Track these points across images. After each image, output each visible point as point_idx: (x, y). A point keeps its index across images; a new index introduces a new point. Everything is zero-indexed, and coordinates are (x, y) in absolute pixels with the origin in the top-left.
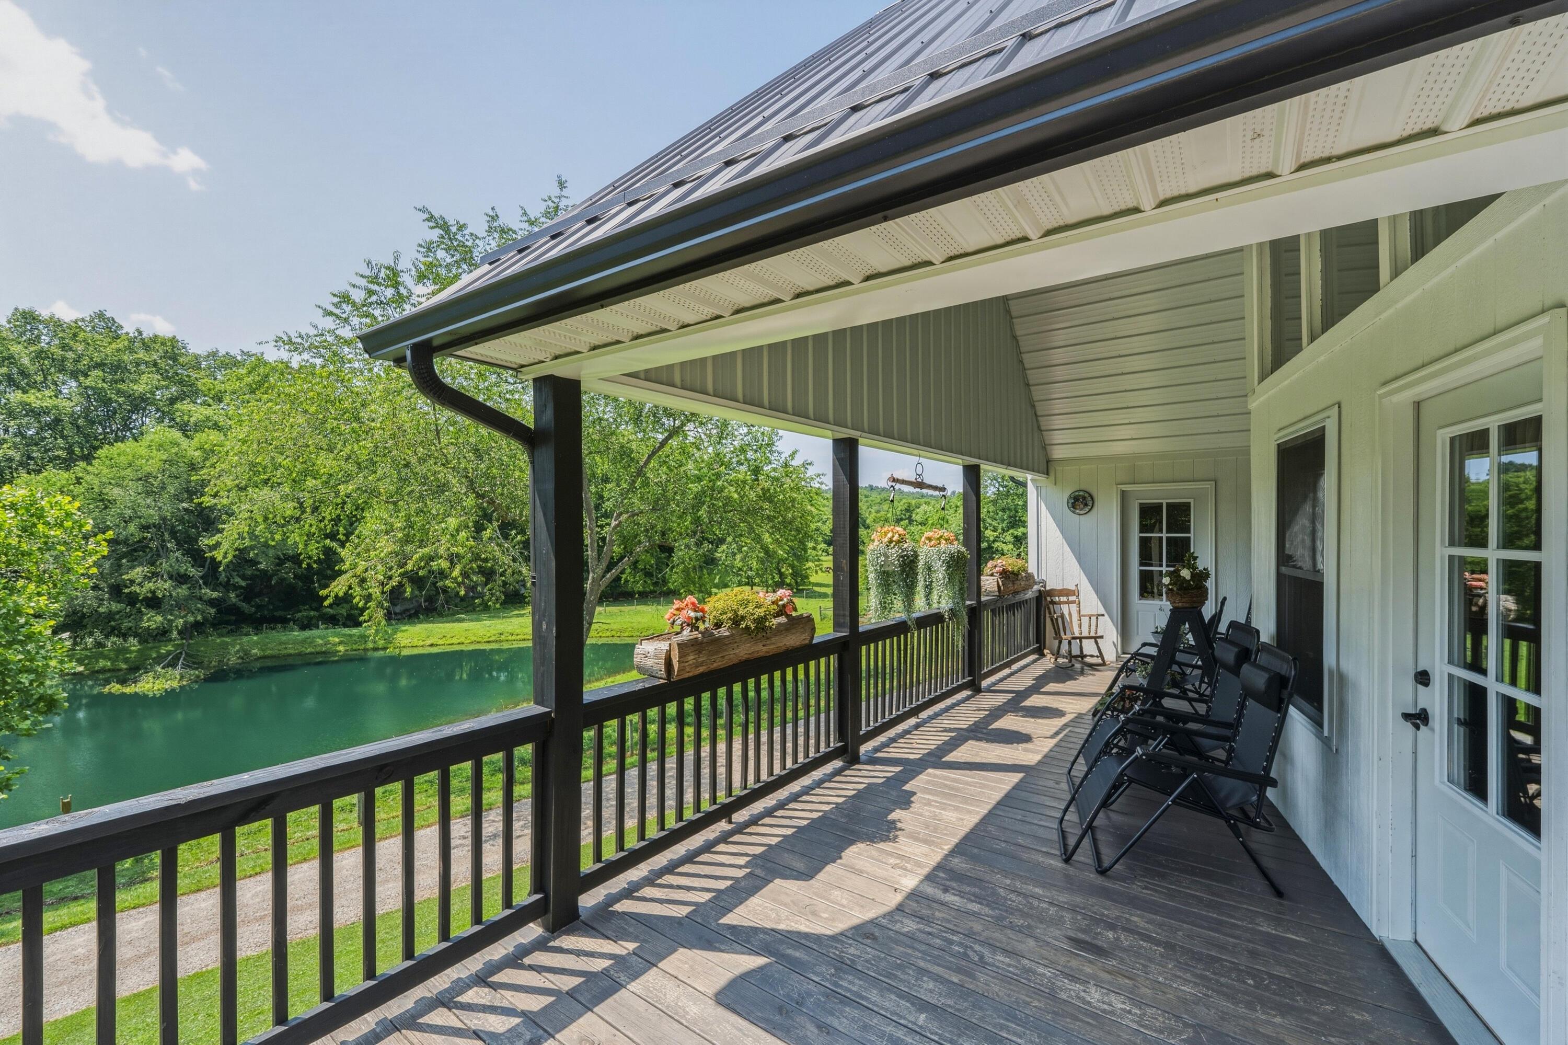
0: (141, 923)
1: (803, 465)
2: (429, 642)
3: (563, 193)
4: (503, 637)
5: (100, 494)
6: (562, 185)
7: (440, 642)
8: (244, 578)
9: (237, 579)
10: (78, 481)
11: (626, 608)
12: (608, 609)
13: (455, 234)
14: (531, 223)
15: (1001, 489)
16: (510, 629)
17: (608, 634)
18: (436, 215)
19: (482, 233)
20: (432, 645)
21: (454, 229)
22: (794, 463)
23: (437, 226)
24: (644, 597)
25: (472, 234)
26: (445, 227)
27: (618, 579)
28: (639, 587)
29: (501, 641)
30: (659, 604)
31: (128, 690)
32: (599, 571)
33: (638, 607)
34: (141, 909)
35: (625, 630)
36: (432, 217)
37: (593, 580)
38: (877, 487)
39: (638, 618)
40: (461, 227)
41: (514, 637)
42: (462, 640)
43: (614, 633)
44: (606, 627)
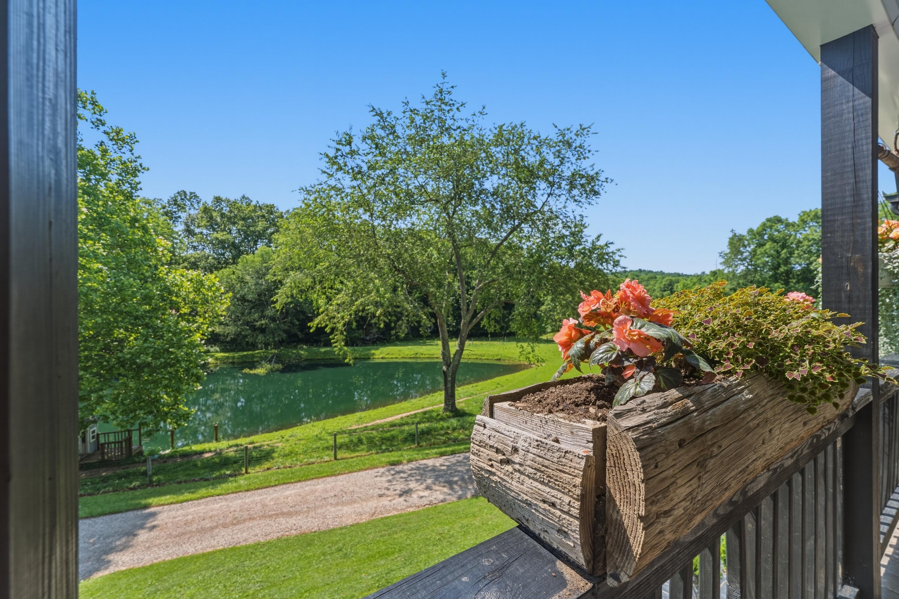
0: (218, 506)
1: (606, 245)
2: (381, 356)
3: (445, 81)
4: (418, 356)
5: (242, 278)
6: (444, 75)
7: (387, 356)
8: (298, 320)
9: (295, 321)
10: (234, 273)
11: (485, 343)
12: (475, 342)
13: (386, 118)
14: (427, 103)
15: (750, 267)
16: (421, 351)
17: (474, 357)
18: (376, 108)
19: (400, 115)
20: (382, 358)
21: (385, 115)
22: (598, 243)
23: (377, 114)
24: (495, 336)
25: (395, 117)
26: (380, 114)
27: (478, 324)
28: (492, 330)
29: (417, 358)
30: (504, 341)
31: (251, 372)
32: (468, 318)
33: (492, 342)
34: (221, 497)
35: (484, 355)
36: (374, 109)
37: (464, 324)
38: (644, 271)
39: (492, 349)
40: (389, 114)
41: (423, 356)
42: (397, 356)
43: (477, 357)
44: (474, 353)
